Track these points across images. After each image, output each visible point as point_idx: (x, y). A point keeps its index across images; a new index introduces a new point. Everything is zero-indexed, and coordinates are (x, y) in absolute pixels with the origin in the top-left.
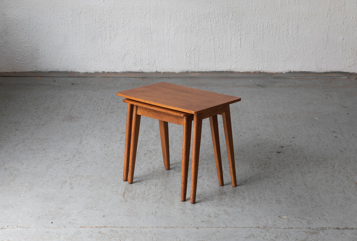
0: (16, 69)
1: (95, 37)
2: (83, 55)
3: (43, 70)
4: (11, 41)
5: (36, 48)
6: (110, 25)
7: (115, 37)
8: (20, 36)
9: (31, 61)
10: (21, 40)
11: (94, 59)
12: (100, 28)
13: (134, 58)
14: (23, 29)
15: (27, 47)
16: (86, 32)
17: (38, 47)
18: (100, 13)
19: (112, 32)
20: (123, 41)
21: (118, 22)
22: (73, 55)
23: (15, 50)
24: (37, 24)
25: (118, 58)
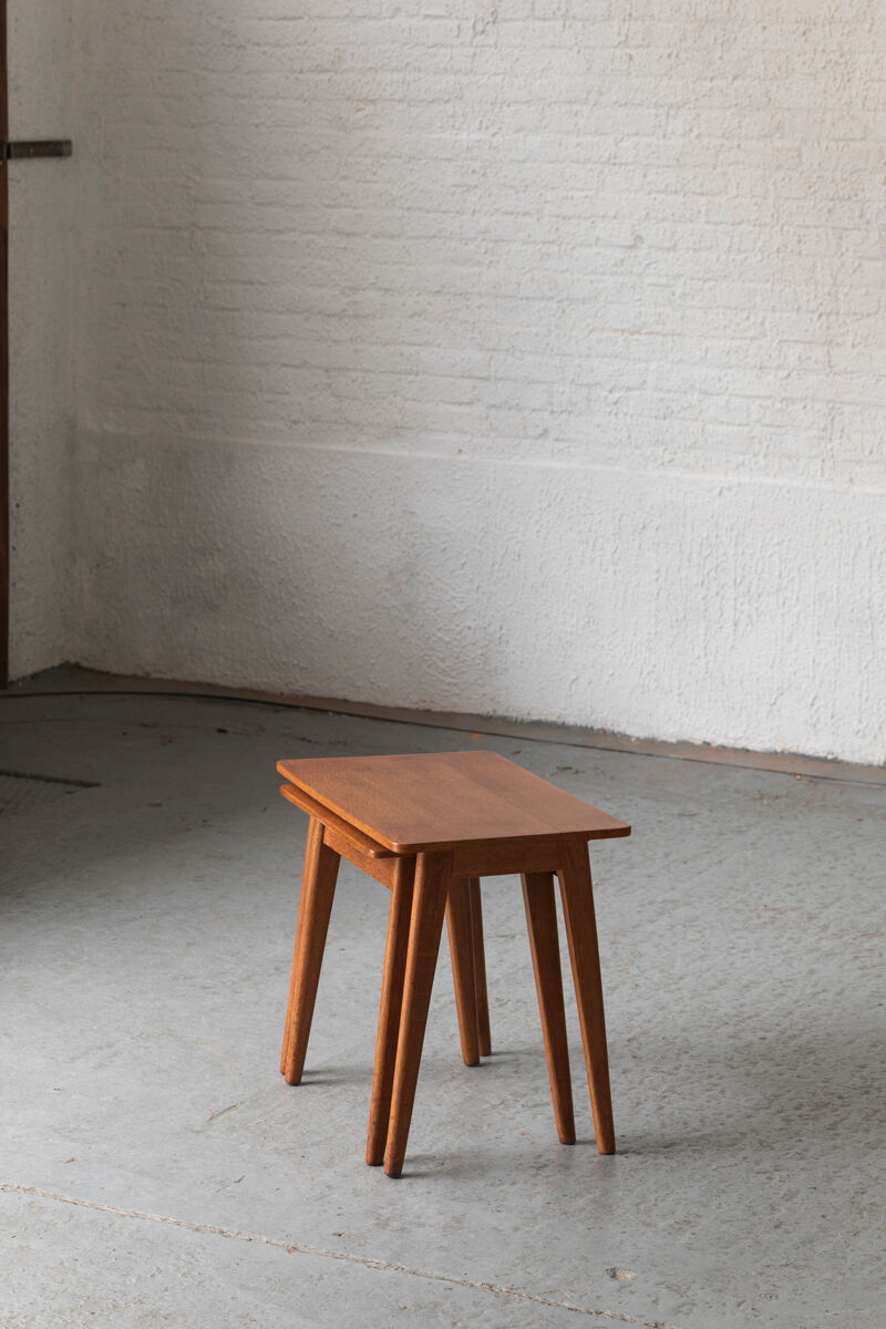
0: (432, 702)
1: (685, 617)
2: (643, 676)
3: (514, 715)
4: (423, 603)
5: (498, 635)
6: (735, 581)
7: (752, 624)
8: (454, 589)
9: (481, 678)
10: (454, 603)
11: (680, 695)
12: (702, 583)
13: (812, 704)
14: (462, 568)
15: (470, 628)
16: (658, 594)
17: (503, 631)
18: (705, 535)
19: (742, 604)
20: (777, 639)
21: (763, 571)
22: (611, 672)
23: (434, 635)
24: (506, 552)
25: (759, 699)
